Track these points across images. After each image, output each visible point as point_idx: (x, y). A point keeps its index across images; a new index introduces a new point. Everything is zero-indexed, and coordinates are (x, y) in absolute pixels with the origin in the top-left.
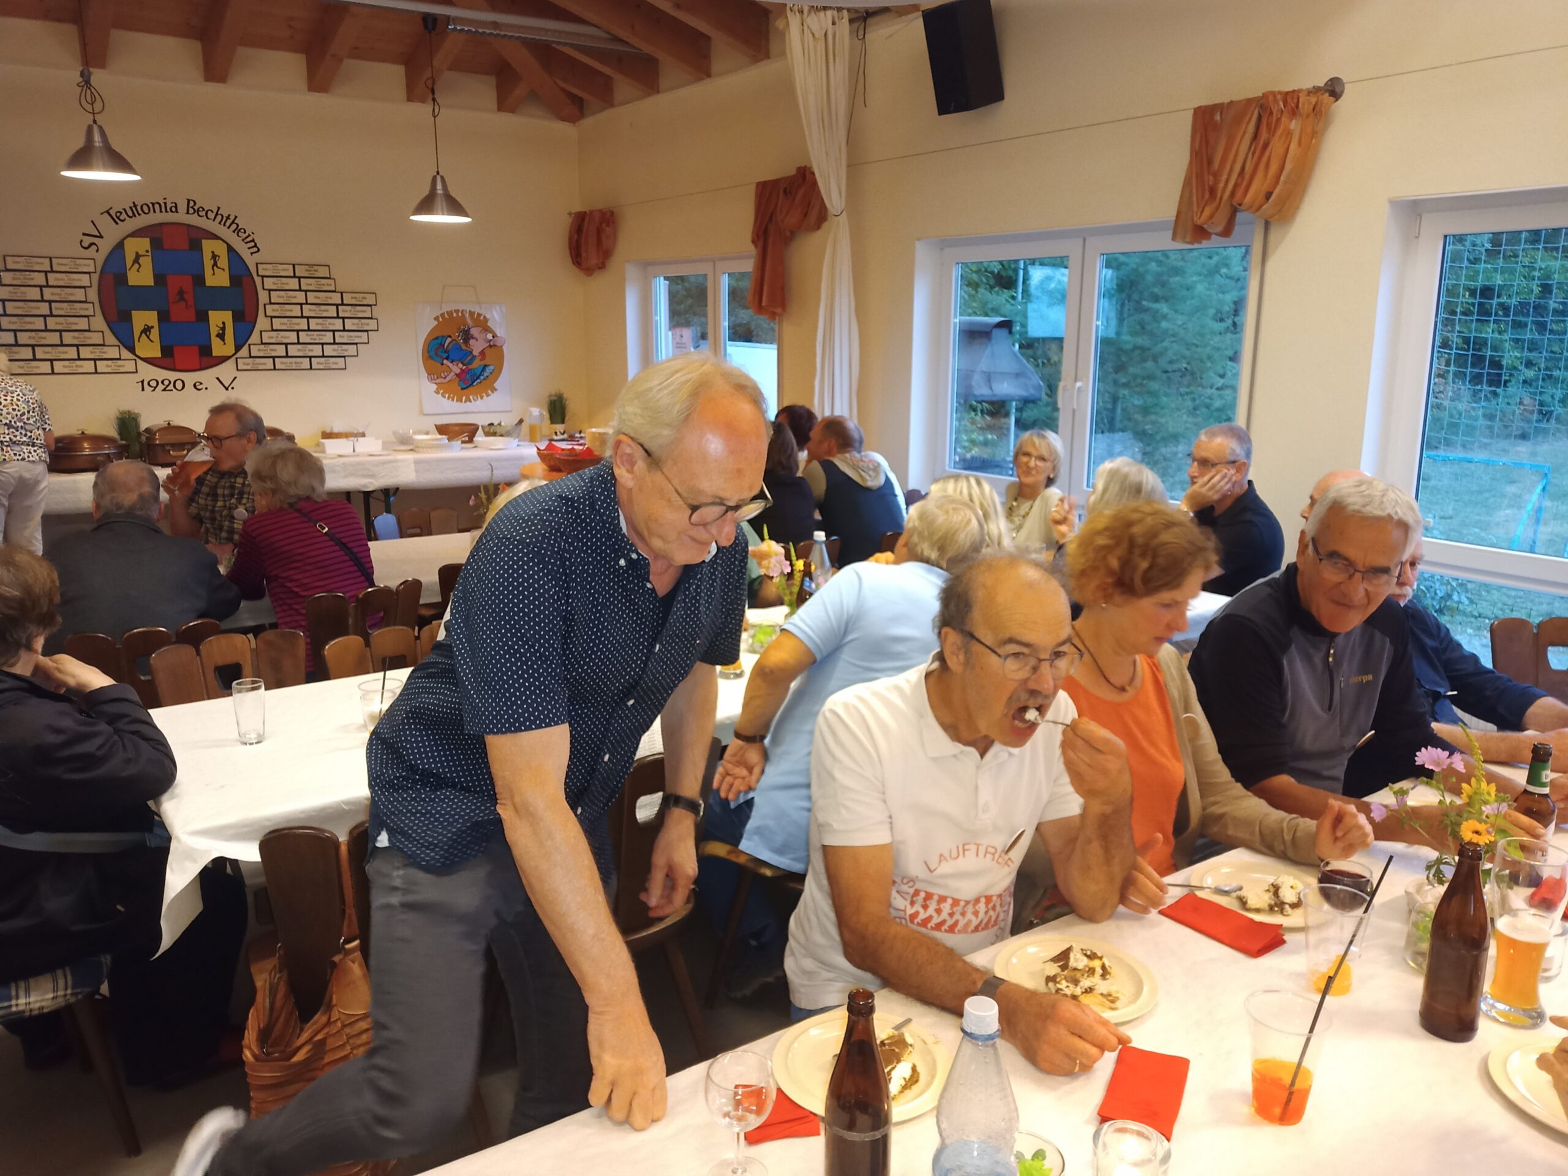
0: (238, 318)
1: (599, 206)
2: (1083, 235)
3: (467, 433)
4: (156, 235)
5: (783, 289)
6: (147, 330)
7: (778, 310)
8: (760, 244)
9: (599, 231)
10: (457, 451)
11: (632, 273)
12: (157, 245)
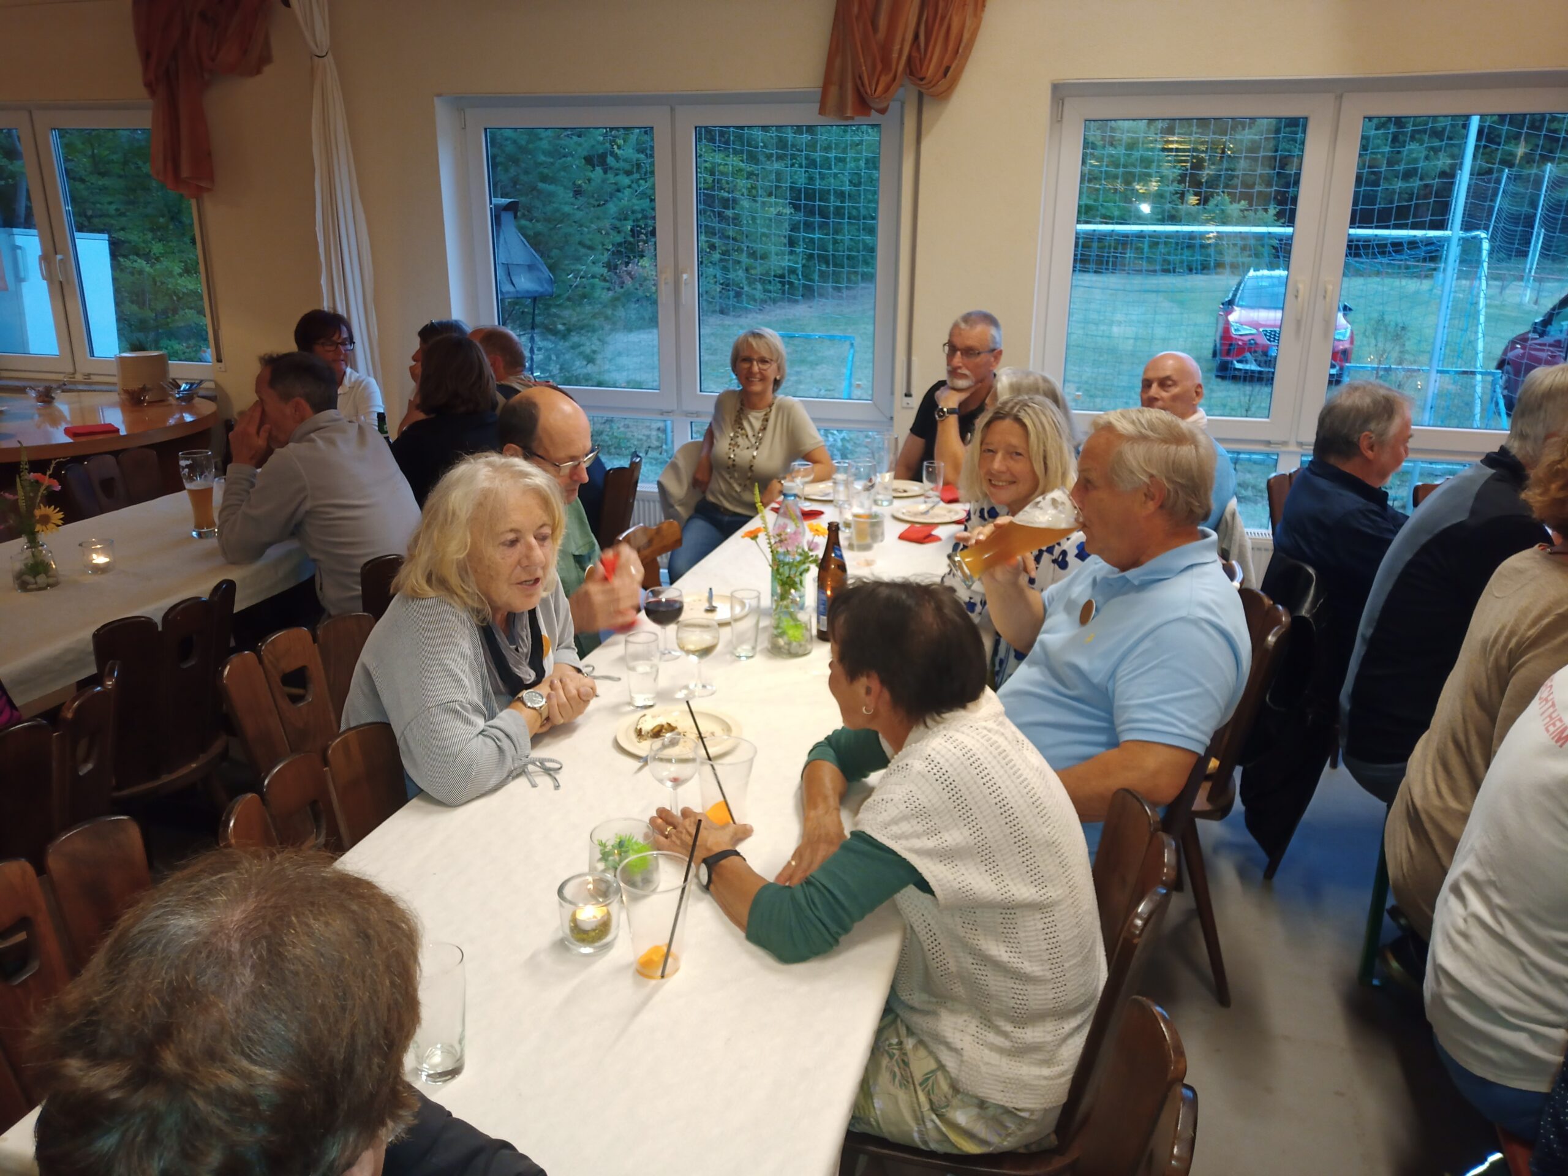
2: (672, 102)
5: (210, 155)
7: (206, 185)
8: (161, 89)
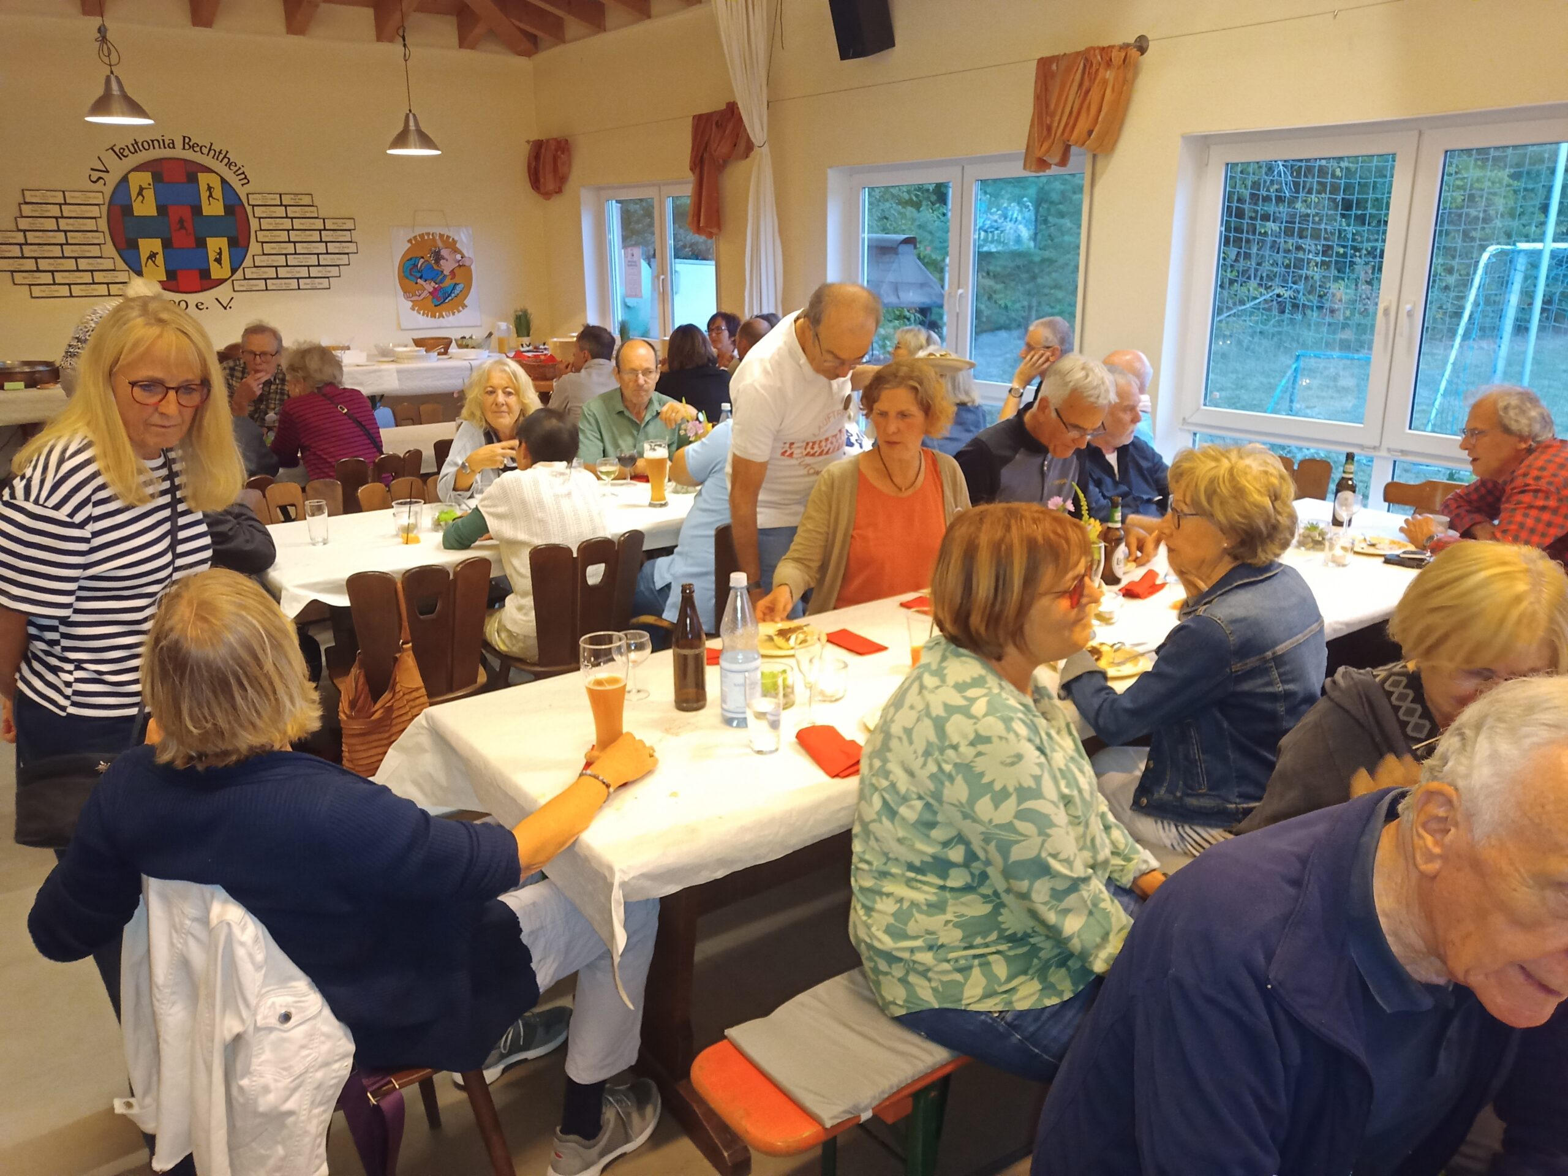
0: (233, 243)
1: (555, 135)
2: (962, 164)
3: (441, 345)
4: (158, 169)
5: (718, 211)
6: (152, 256)
7: (714, 230)
8: (697, 171)
9: (555, 159)
10: (433, 361)
11: (586, 197)
12: (157, 178)
